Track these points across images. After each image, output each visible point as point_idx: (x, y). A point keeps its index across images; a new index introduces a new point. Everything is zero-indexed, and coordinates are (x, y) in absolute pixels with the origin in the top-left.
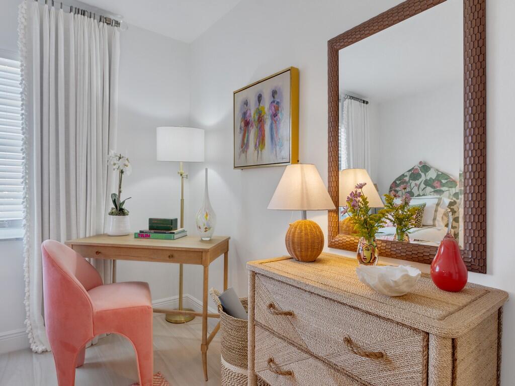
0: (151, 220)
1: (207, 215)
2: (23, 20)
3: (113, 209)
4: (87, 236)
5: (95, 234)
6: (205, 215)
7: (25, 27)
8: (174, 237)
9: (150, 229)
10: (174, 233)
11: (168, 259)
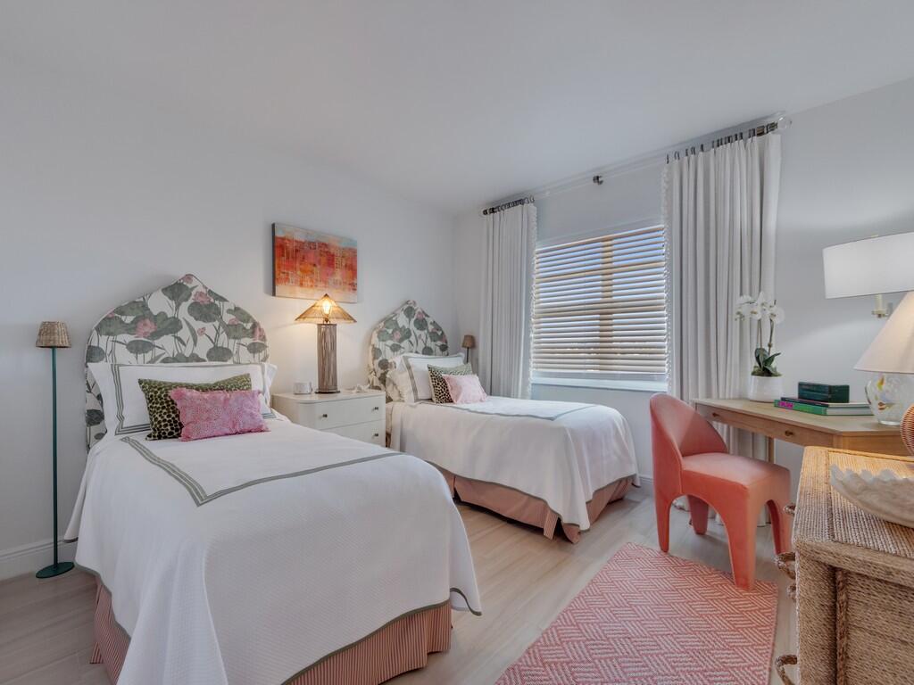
0: (800, 385)
1: (882, 382)
2: (665, 185)
3: (755, 367)
4: (727, 396)
5: (737, 397)
6: (878, 381)
7: (667, 190)
8: (825, 411)
9: (799, 397)
10: (827, 406)
11: (784, 435)
